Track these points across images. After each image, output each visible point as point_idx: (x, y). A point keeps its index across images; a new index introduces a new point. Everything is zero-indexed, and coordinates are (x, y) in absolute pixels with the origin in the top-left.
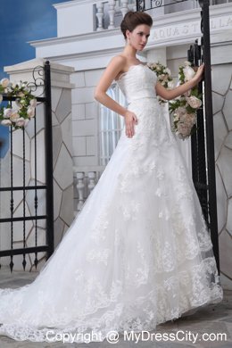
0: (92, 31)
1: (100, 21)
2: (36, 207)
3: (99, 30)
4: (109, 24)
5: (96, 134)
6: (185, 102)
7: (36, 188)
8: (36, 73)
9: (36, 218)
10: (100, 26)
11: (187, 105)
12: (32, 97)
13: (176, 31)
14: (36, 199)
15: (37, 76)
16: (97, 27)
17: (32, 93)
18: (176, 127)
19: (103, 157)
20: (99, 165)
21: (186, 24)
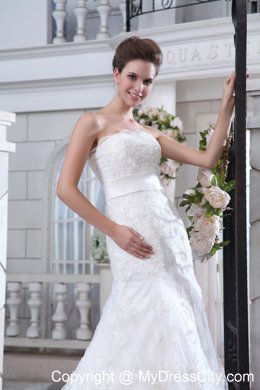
0: (44, 43)
3: (57, 41)
4: (74, 33)
6: (200, 196)
10: (59, 34)
11: (203, 202)
13: (196, 54)
19: (56, 261)
20: (48, 272)
21: (214, 42)
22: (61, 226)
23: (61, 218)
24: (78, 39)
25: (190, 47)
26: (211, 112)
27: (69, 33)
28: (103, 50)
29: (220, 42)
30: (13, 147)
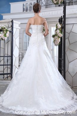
0: (22, 12)
2: (8, 62)
5: (22, 43)
7: (8, 57)
8: (9, 23)
9: (8, 65)
12: (8, 31)
14: (8, 60)
15: (9, 24)
16: (24, 11)
17: (8, 30)
18: (54, 42)
21: (52, 12)
22: (25, 43)
23: (25, 41)
24: (28, 11)
25: (48, 12)
26: (55, 23)
27: (27, 10)
28: (33, 13)
29: (53, 12)
30: (20, 28)
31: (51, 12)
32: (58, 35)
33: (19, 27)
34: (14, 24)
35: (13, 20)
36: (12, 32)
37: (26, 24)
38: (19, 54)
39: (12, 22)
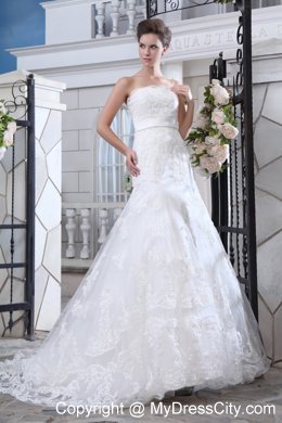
0: (89, 38)
1: (100, 26)
2: (12, 251)
3: (98, 37)
4: (111, 30)
5: (92, 170)
7: (13, 227)
8: (16, 90)
9: (12, 266)
10: (100, 32)
12: (11, 120)
13: (196, 41)
14: (12, 242)
15: (17, 93)
16: (97, 33)
17: (10, 115)
19: (101, 194)
20: (95, 201)
21: (208, 33)
22: (103, 169)
23: (103, 163)
24: (113, 35)
25: (192, 37)
29: (213, 33)
30: (64, 107)
31: (201, 37)
32: (221, 131)
33: (62, 102)
34: (37, 92)
35: (31, 76)
36: (28, 125)
37: (110, 89)
38: (63, 215)
39: (30, 82)
